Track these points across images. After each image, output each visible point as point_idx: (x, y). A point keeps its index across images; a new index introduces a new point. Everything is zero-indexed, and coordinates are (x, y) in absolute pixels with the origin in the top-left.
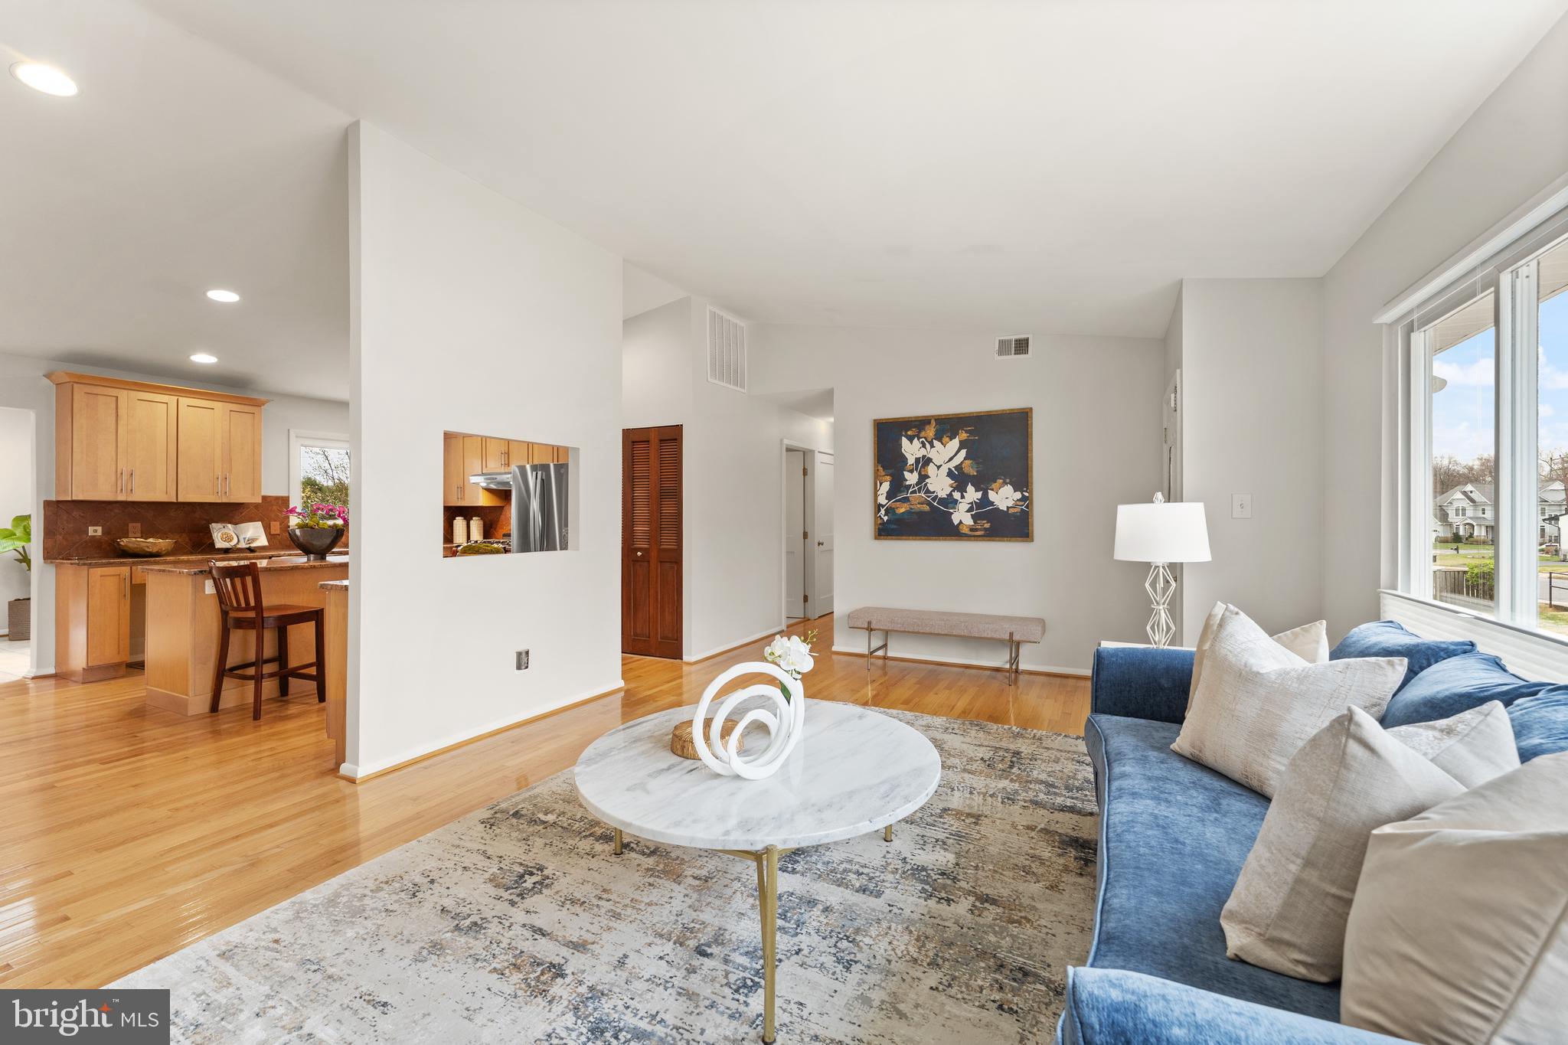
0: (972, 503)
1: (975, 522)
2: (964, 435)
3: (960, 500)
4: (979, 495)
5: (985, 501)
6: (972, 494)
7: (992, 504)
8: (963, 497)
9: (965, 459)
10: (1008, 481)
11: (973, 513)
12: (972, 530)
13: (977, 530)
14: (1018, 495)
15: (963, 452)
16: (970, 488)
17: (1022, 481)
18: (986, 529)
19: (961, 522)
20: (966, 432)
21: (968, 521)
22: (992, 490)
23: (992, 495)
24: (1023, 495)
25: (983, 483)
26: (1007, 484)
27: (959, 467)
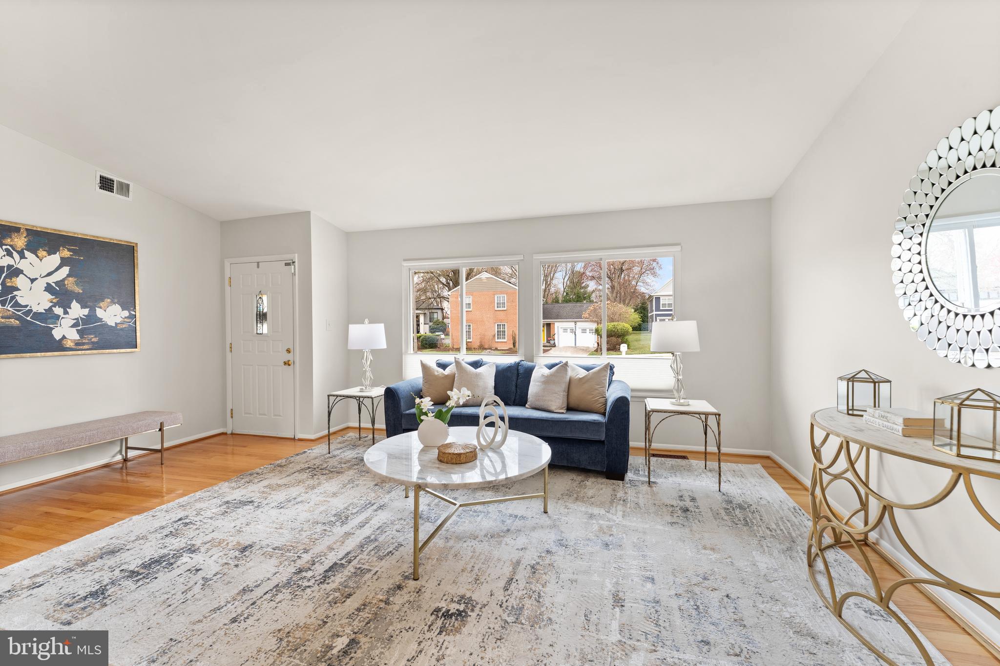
0: (77, 319)
1: (82, 336)
2: (66, 253)
3: (62, 315)
4: (86, 311)
5: (91, 318)
6: (77, 310)
7: (100, 320)
8: (66, 313)
9: (68, 276)
10: (116, 301)
11: (79, 328)
12: (77, 344)
13: (83, 344)
14: (126, 313)
15: (65, 270)
16: (75, 305)
17: (129, 303)
18: (93, 343)
19: (64, 337)
20: (69, 250)
21: (73, 335)
22: (100, 308)
23: (99, 313)
24: (130, 314)
25: (89, 300)
26: (115, 303)
27: (61, 283)
